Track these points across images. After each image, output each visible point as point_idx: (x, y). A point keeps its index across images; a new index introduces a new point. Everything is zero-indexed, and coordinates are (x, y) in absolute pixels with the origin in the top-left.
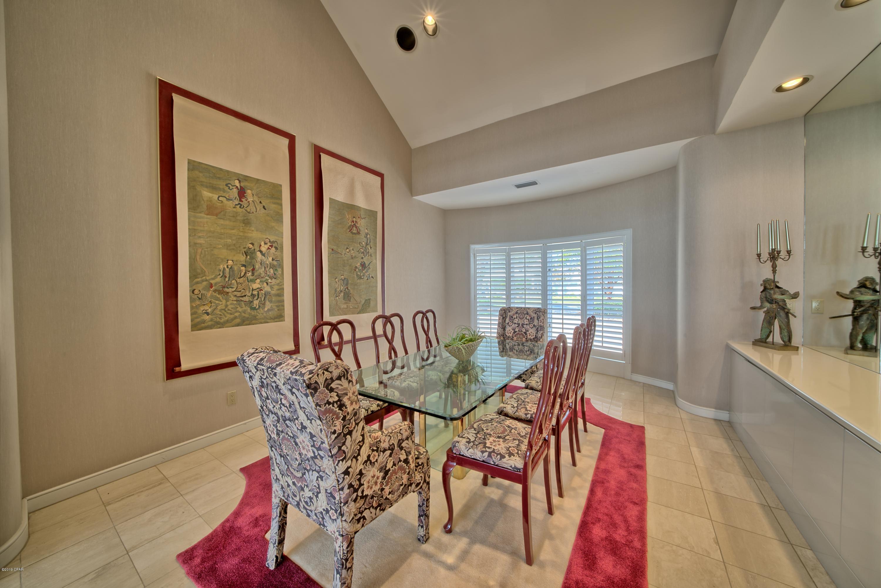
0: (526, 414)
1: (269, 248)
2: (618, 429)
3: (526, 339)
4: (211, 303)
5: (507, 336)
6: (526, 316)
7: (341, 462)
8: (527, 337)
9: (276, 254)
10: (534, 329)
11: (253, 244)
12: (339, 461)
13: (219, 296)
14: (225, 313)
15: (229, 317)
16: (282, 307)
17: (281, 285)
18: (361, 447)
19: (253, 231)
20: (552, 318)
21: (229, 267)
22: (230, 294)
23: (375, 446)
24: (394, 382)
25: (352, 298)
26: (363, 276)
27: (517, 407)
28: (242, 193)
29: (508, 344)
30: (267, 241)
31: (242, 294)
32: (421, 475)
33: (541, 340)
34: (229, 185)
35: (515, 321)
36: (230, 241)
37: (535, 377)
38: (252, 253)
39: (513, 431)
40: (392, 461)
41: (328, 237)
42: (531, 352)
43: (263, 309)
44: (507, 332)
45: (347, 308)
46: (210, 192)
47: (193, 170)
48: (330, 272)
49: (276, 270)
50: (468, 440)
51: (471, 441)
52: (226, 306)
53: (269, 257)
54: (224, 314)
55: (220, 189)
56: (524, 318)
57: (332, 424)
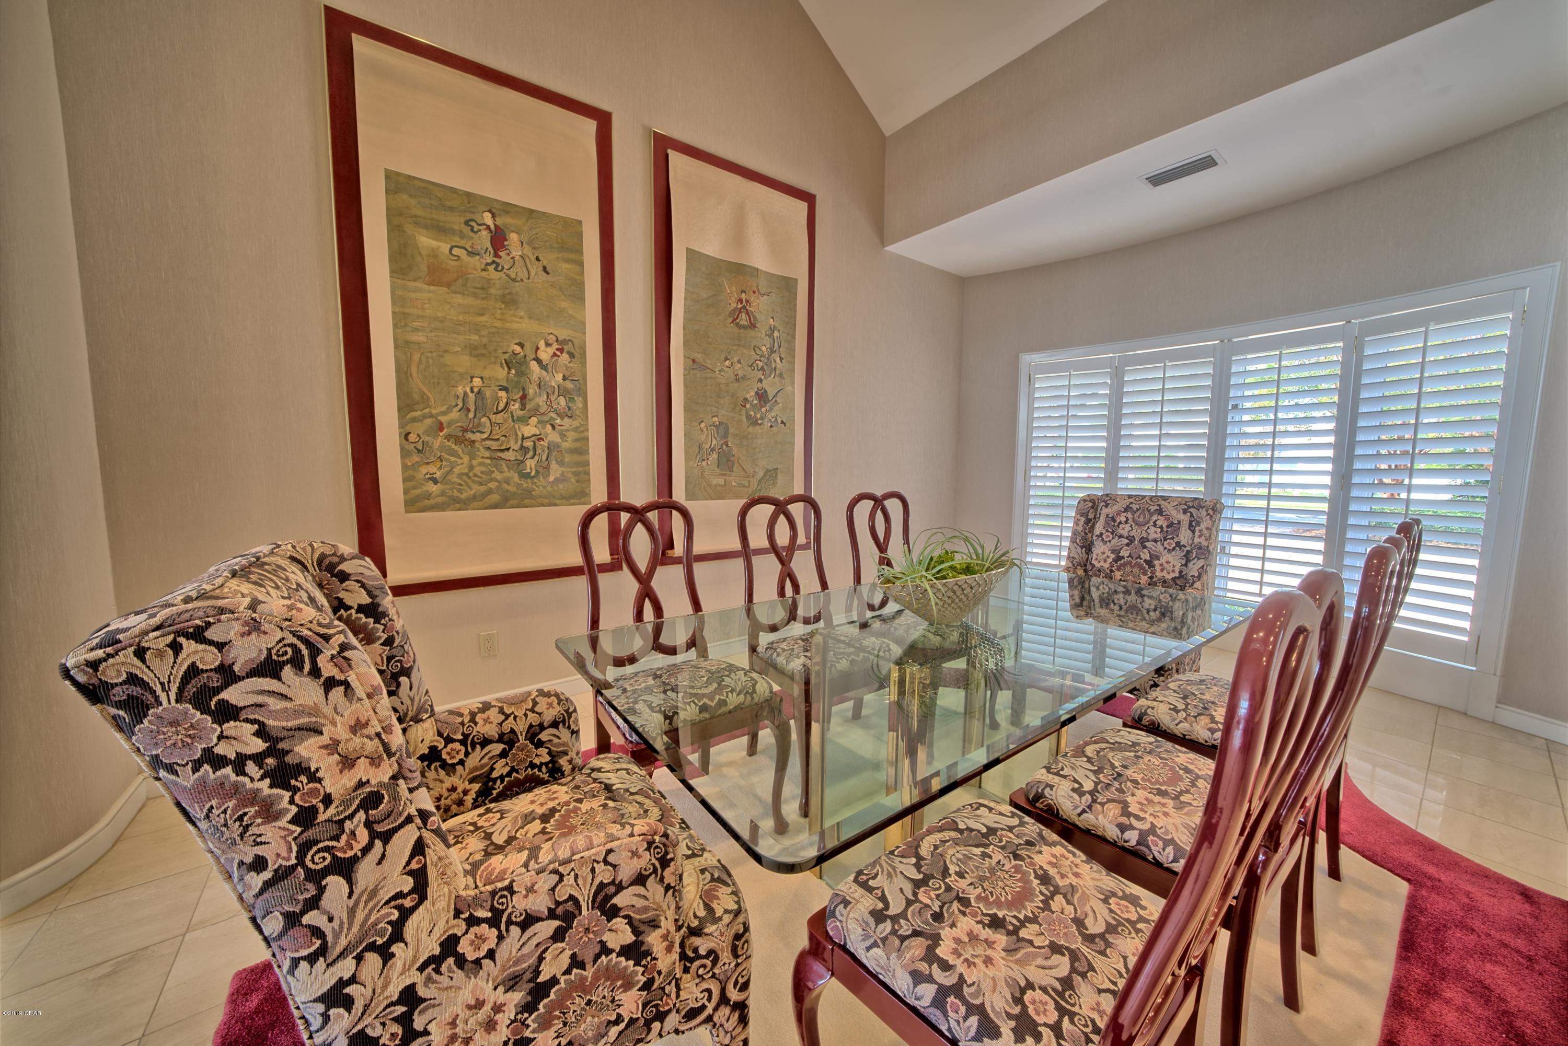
0: (1123, 828)
1: (555, 355)
2: (1468, 894)
3: (1151, 578)
4: (441, 461)
5: (1094, 566)
6: (1154, 518)
7: (304, 965)
8: (1153, 572)
9: (571, 368)
10: (1179, 553)
11: (522, 345)
12: (296, 962)
13: (456, 448)
14: (469, 481)
15: (477, 489)
16: (586, 477)
17: (583, 431)
18: (406, 914)
19: (521, 318)
20: (1232, 531)
21: (476, 390)
22: (477, 445)
23: (489, 904)
24: (775, 654)
25: (736, 464)
26: (762, 418)
27: (1091, 793)
28: (498, 240)
29: (1098, 589)
30: (552, 339)
31: (501, 445)
32: (705, 985)
33: (1198, 585)
34: (472, 223)
35: (1120, 531)
36: (477, 338)
37: (1167, 693)
38: (520, 364)
39: (1058, 902)
40: (568, 953)
41: (685, 335)
42: (1163, 614)
43: (544, 478)
44: (1094, 556)
45: (725, 486)
46: (433, 239)
47: (396, 193)
48: (687, 409)
49: (572, 400)
50: (880, 905)
51: (890, 912)
52: (471, 468)
53: (557, 372)
54: (467, 484)
55: (453, 232)
56: (1148, 523)
57: (242, 836)
